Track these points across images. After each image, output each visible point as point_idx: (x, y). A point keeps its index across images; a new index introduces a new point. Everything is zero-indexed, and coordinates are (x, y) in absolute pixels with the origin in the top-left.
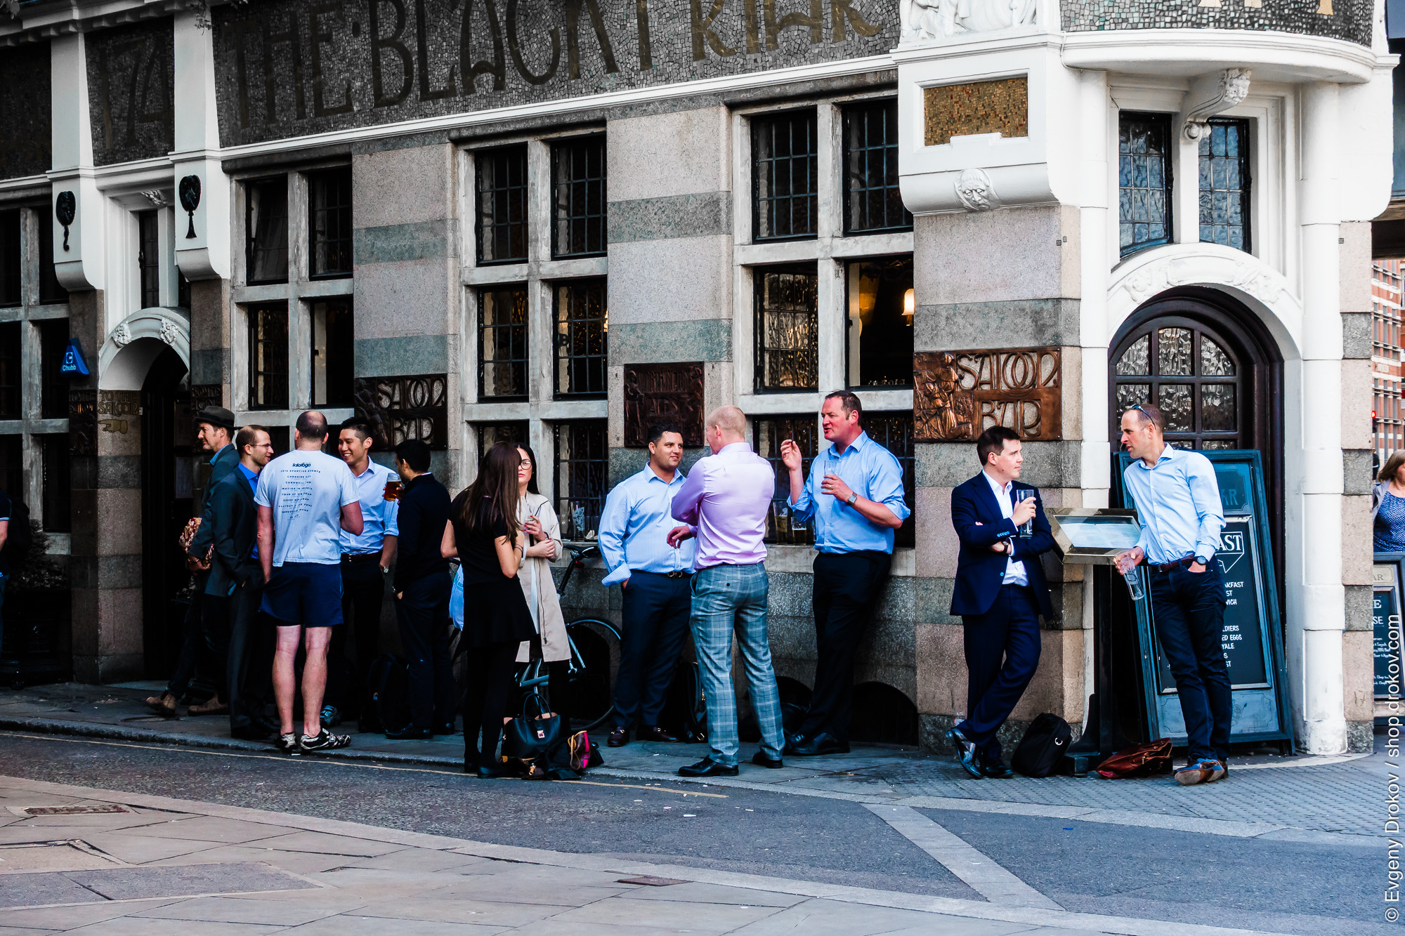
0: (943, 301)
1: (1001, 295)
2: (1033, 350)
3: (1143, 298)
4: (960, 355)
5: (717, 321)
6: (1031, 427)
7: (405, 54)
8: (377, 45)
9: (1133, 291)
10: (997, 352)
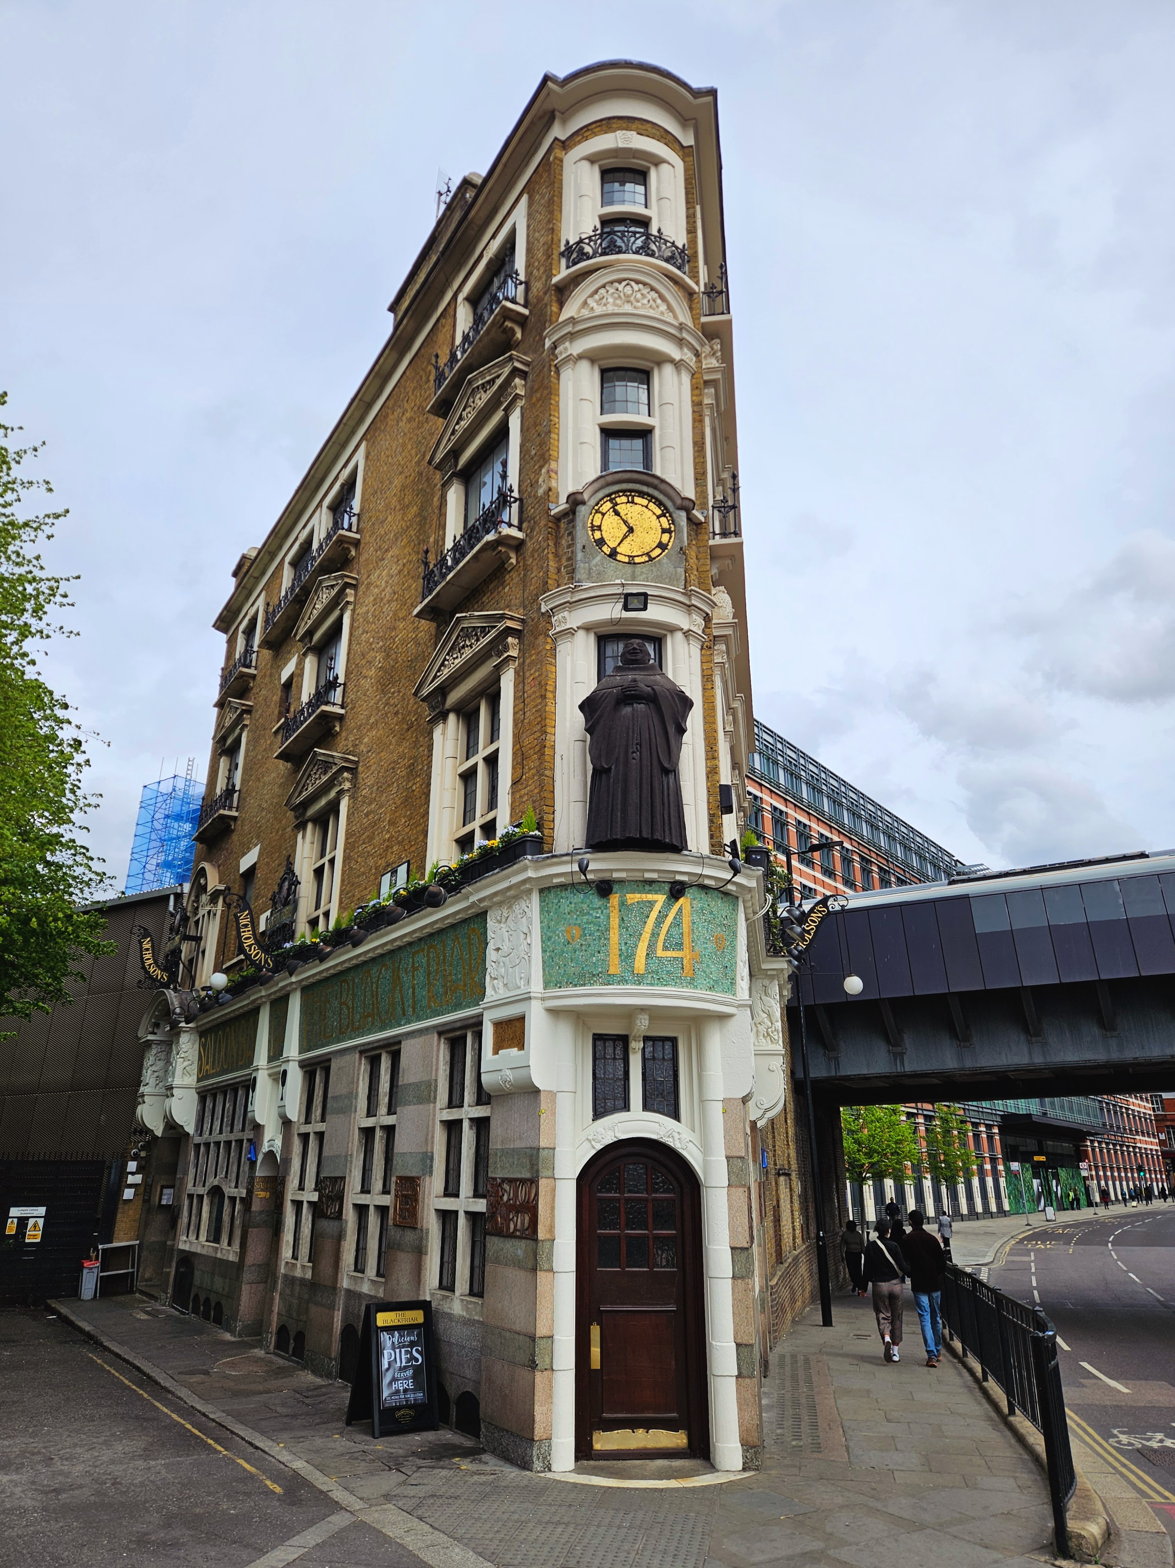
0: (499, 1147)
1: (518, 1144)
2: (528, 1180)
3: (599, 1147)
4: (504, 1180)
5: (426, 1153)
6: (527, 1229)
7: (348, 1008)
8: (341, 1004)
9: (593, 1143)
10: (516, 1180)
